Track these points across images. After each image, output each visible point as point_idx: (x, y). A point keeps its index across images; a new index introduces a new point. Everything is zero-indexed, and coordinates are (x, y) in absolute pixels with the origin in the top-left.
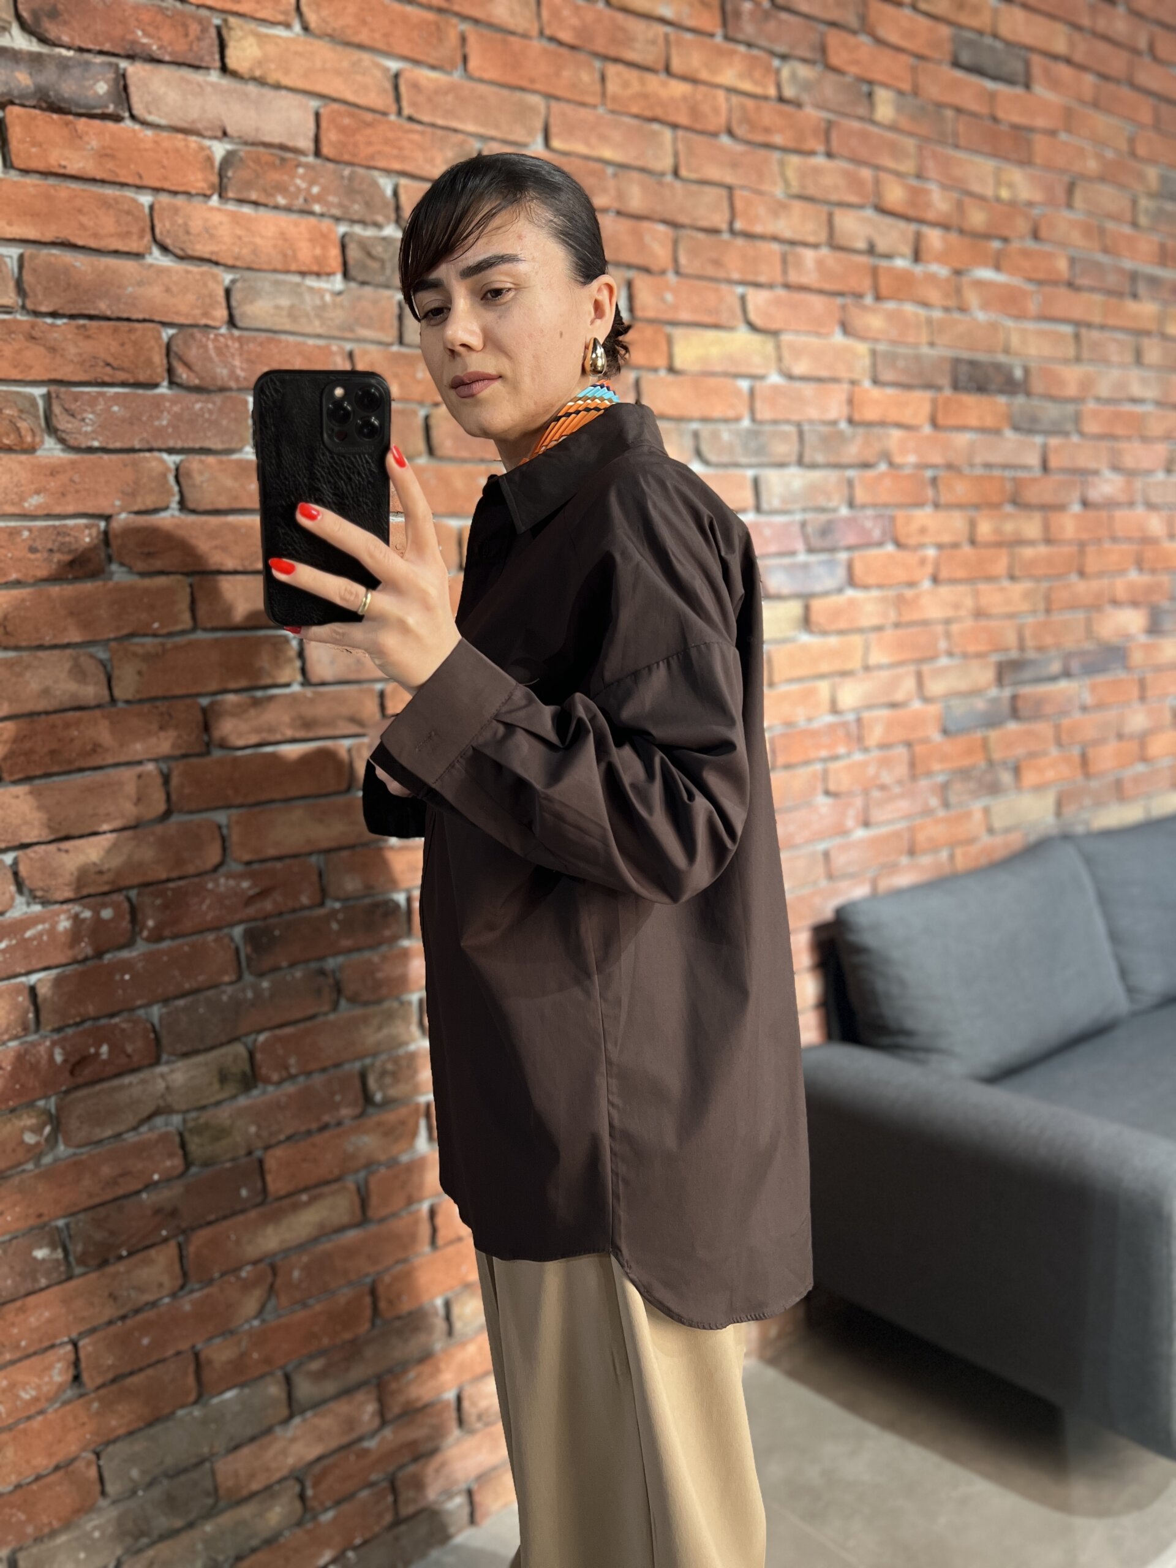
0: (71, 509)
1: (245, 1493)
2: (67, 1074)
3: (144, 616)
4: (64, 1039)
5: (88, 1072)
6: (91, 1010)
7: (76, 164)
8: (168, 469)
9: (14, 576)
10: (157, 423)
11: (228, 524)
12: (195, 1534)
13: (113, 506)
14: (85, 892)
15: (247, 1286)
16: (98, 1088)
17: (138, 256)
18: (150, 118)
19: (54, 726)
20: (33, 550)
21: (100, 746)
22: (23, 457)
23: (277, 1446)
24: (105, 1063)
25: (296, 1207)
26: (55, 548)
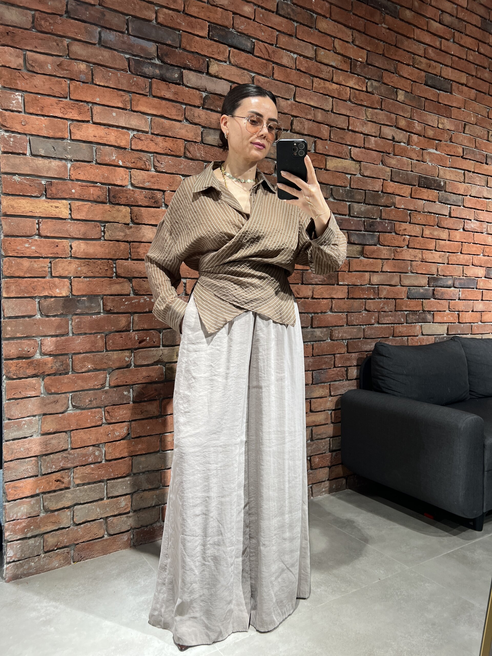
0: (156, 188)
2: (138, 343)
5: (143, 344)
6: (146, 327)
7: (168, 95)
10: (180, 167)
13: (166, 188)
17: (180, 121)
18: (188, 85)
20: (145, 197)
22: (146, 172)
24: (148, 343)
26: (151, 198)
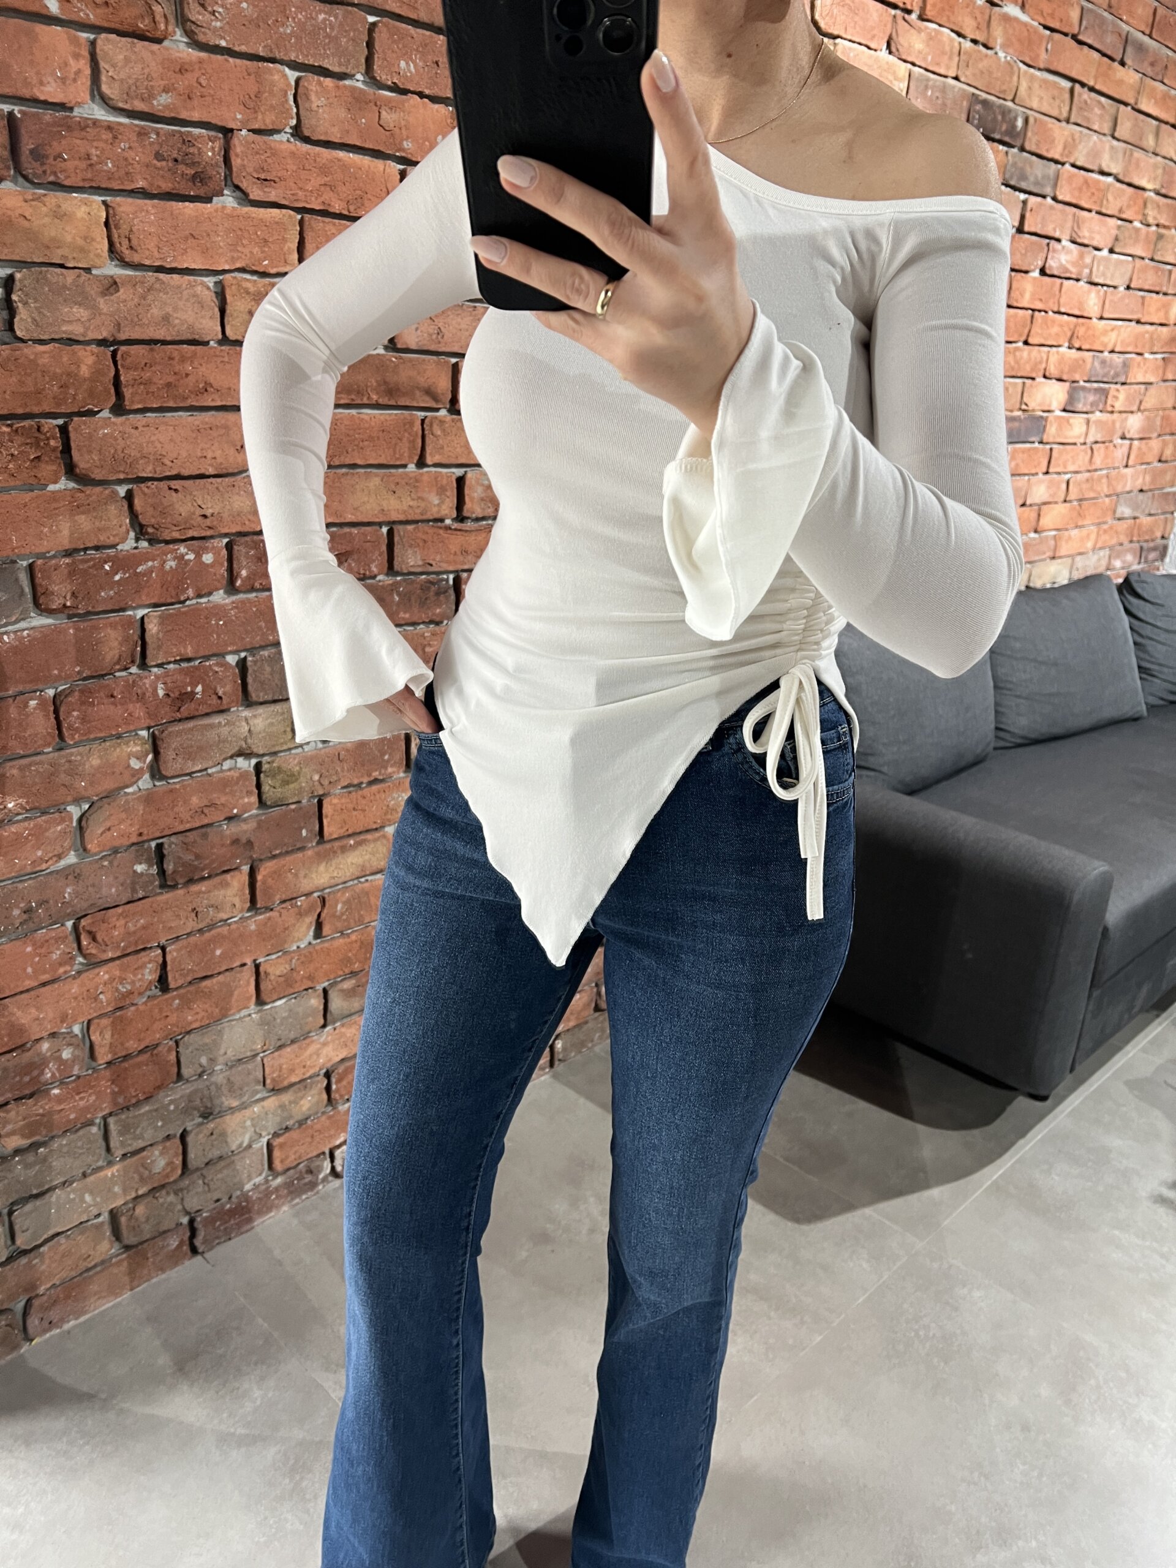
0: (196, 116)
1: (286, 1083)
2: (167, 709)
3: (256, 250)
4: (166, 674)
5: (185, 710)
6: (189, 652)
8: (289, 84)
9: (141, 184)
10: (281, 30)
11: (339, 160)
12: (247, 1113)
13: (235, 119)
14: (190, 533)
15: (301, 914)
16: (191, 724)
19: (171, 358)
20: (158, 156)
21: (212, 386)
22: (154, 48)
23: (312, 1049)
24: (201, 702)
25: (344, 849)
26: (180, 158)
